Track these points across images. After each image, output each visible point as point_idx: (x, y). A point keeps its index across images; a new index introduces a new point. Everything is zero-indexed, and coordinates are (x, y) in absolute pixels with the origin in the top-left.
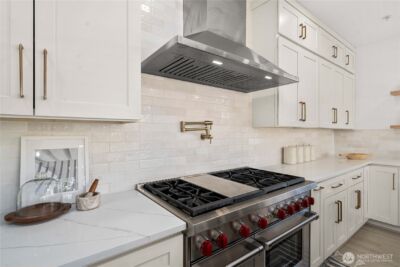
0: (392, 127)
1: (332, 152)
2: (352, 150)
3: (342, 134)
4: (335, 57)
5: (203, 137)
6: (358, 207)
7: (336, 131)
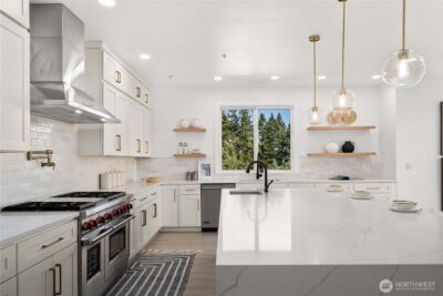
0: (175, 156)
1: (135, 178)
2: (150, 175)
3: (143, 161)
4: (138, 96)
5: (43, 165)
6: (155, 216)
7: (138, 159)
